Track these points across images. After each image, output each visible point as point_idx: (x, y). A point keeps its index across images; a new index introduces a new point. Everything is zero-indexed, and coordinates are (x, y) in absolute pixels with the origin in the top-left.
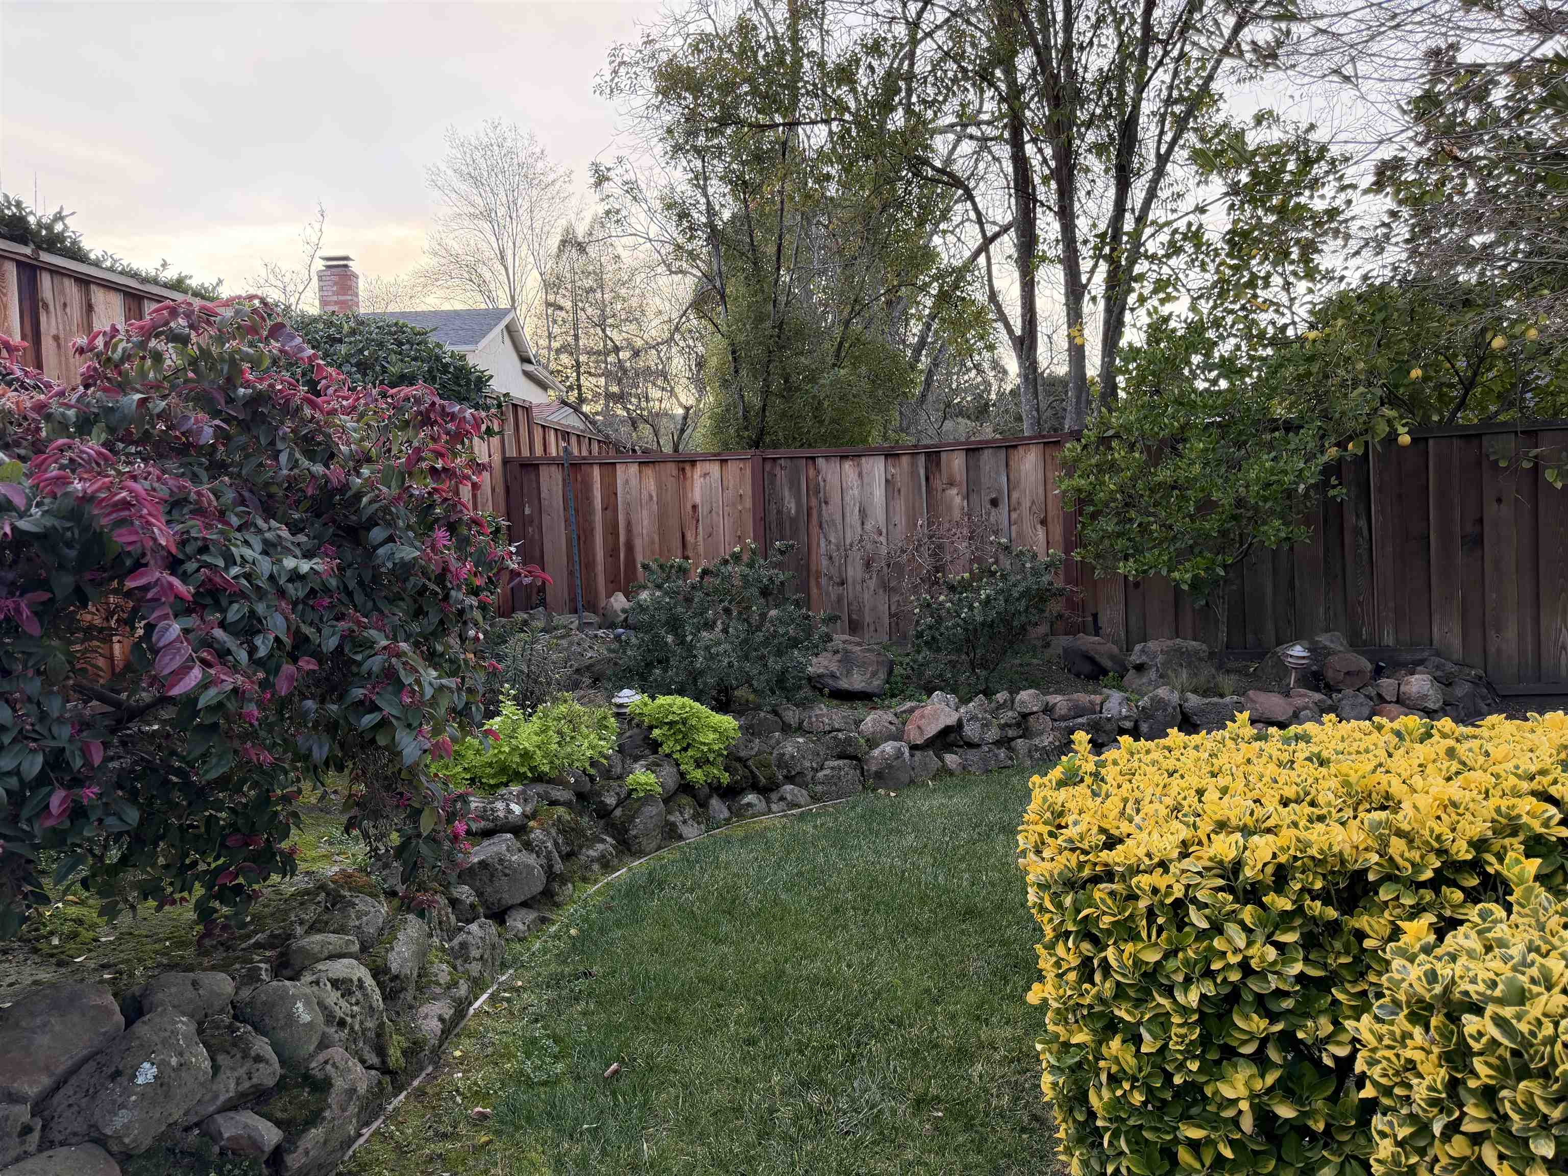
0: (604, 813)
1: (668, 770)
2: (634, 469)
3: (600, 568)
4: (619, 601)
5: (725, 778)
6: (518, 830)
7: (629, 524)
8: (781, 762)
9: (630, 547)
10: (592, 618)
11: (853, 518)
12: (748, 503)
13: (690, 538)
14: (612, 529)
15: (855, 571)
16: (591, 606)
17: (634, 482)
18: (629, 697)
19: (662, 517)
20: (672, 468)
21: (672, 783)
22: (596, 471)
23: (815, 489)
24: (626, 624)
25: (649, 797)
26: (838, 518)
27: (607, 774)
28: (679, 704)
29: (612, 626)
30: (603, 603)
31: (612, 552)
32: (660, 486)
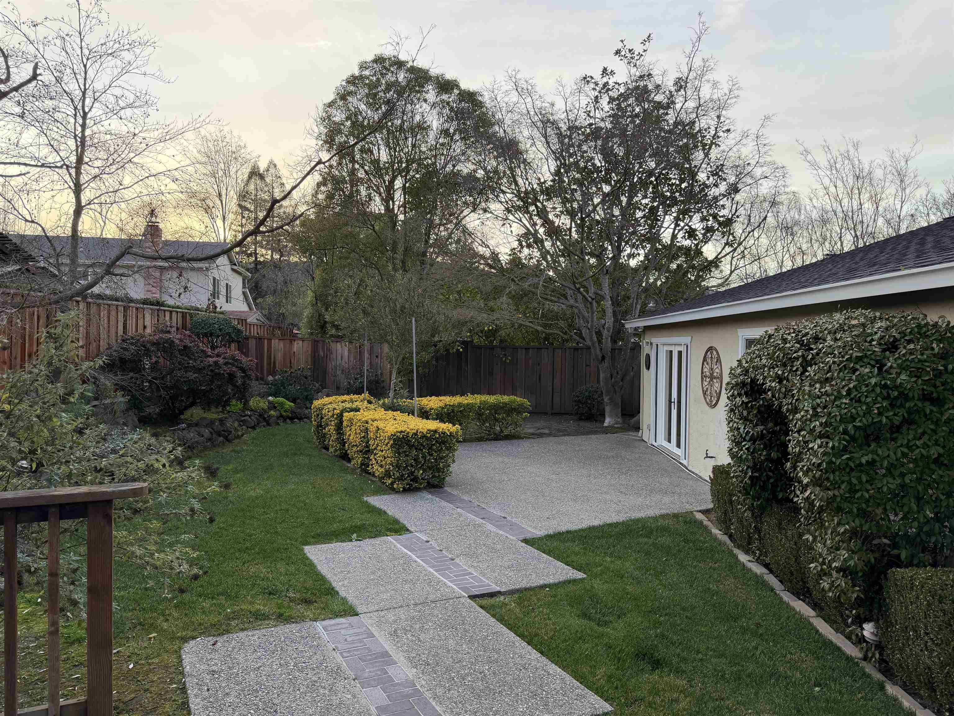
0: (264, 419)
1: (278, 412)
2: (277, 341)
3: (265, 368)
4: (270, 378)
5: (290, 415)
6: (250, 416)
7: (274, 358)
8: (304, 415)
9: (274, 363)
10: (263, 382)
11: (339, 358)
12: (310, 353)
13: (292, 361)
14: (269, 357)
15: (339, 372)
16: (262, 379)
17: (277, 344)
18: (270, 398)
19: (285, 354)
20: (288, 341)
21: (279, 415)
22: (266, 341)
23: (329, 350)
24: (272, 384)
25: (274, 416)
26: (335, 357)
27: (265, 412)
28: (281, 399)
29: (268, 384)
30: (265, 378)
31: (269, 364)
32: (285, 347)
